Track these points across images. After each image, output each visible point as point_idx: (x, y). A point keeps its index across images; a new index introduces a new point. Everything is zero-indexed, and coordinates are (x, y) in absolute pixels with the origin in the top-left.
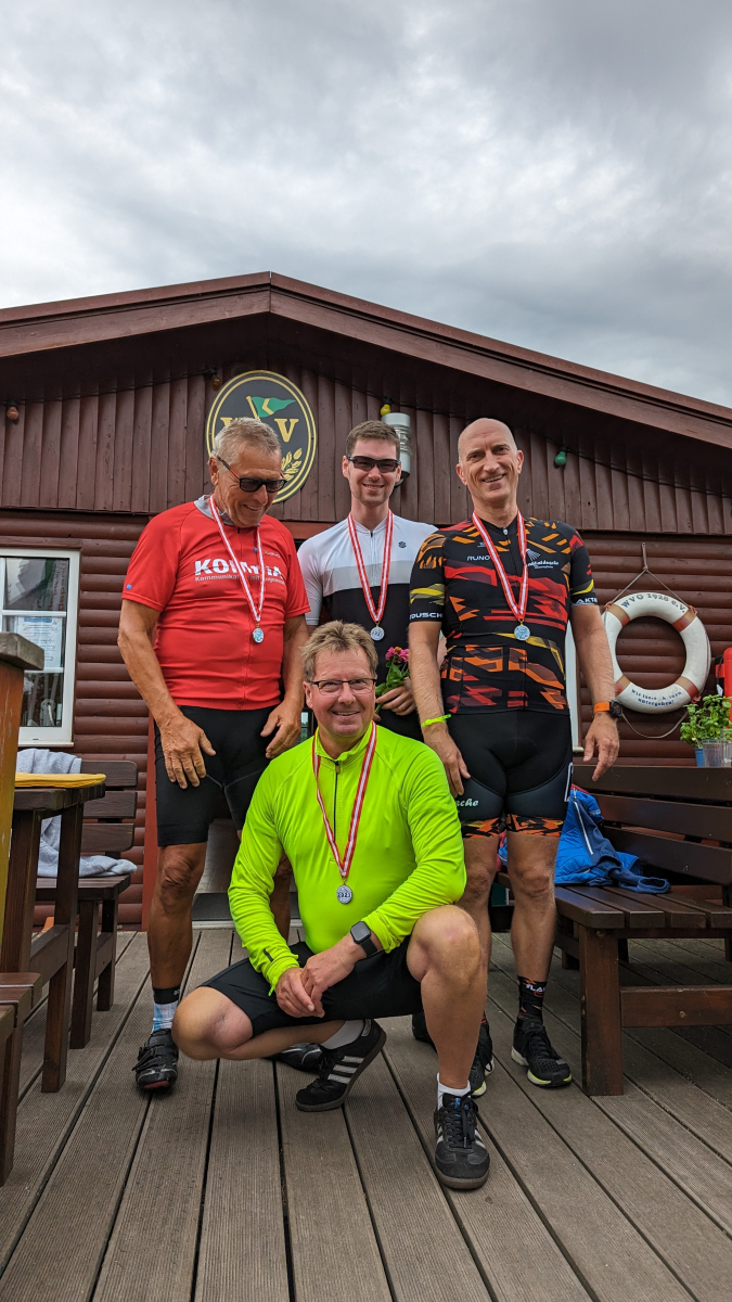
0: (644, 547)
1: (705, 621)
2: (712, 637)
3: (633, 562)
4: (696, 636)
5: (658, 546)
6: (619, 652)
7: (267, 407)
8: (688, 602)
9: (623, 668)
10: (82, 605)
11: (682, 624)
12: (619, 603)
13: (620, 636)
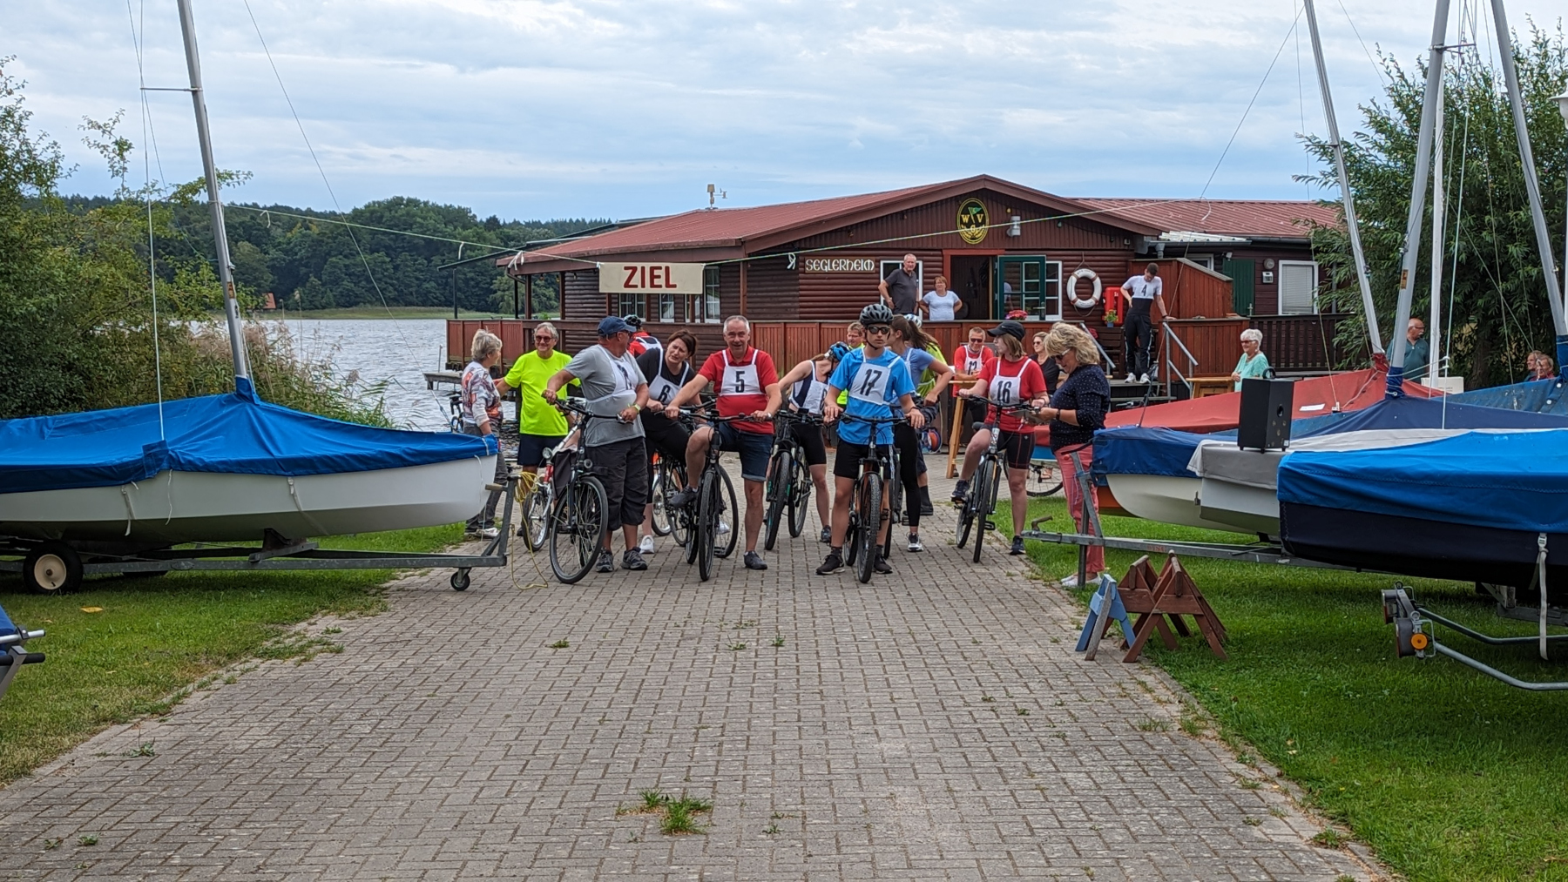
0: (1083, 253)
1: (1100, 277)
2: (1102, 282)
3: (1079, 258)
4: (1098, 283)
5: (1087, 252)
6: (1076, 288)
7: (974, 211)
8: (1095, 271)
9: (1077, 293)
10: (924, 278)
11: (1094, 279)
12: (1076, 273)
13: (1077, 283)
